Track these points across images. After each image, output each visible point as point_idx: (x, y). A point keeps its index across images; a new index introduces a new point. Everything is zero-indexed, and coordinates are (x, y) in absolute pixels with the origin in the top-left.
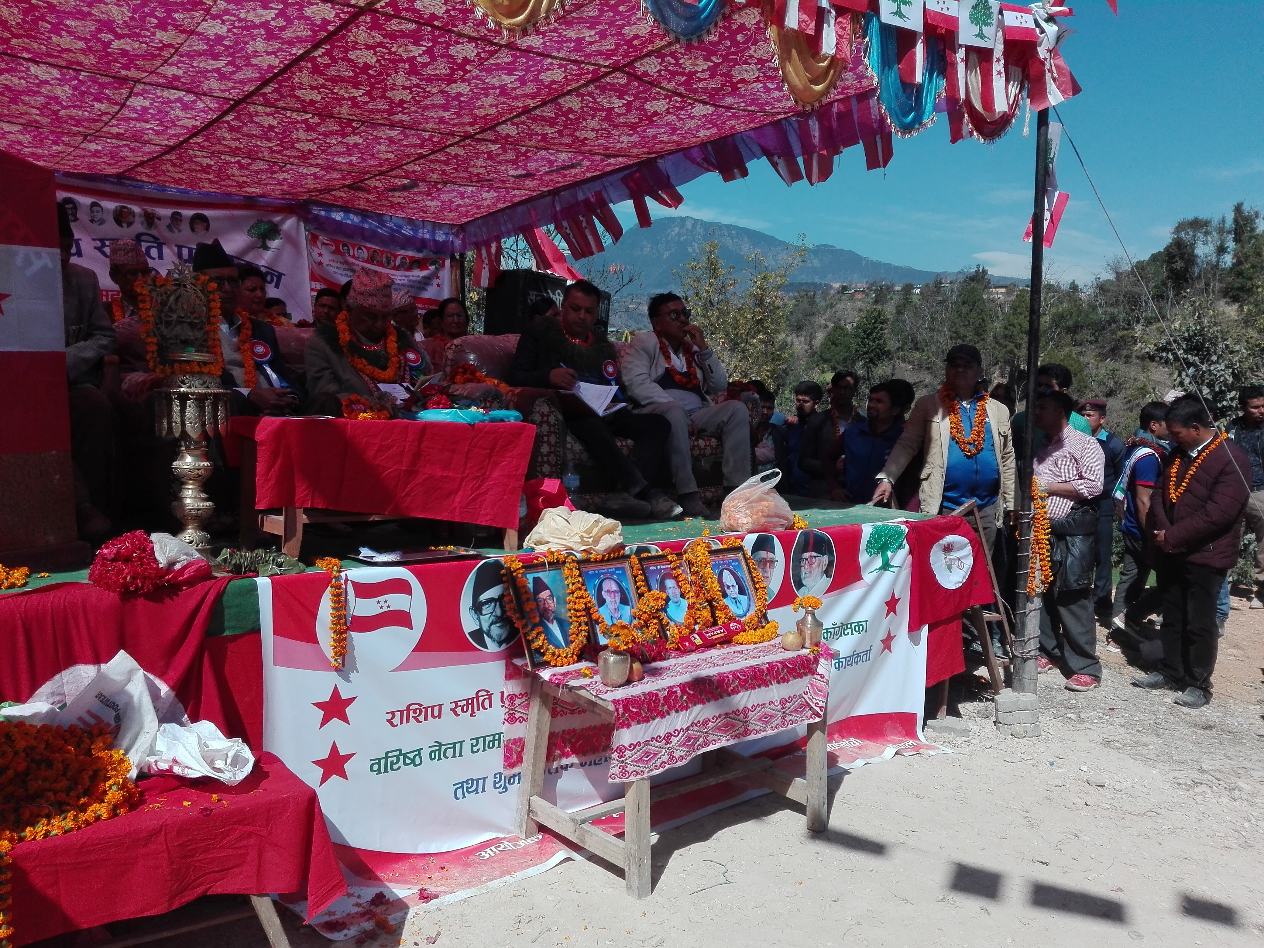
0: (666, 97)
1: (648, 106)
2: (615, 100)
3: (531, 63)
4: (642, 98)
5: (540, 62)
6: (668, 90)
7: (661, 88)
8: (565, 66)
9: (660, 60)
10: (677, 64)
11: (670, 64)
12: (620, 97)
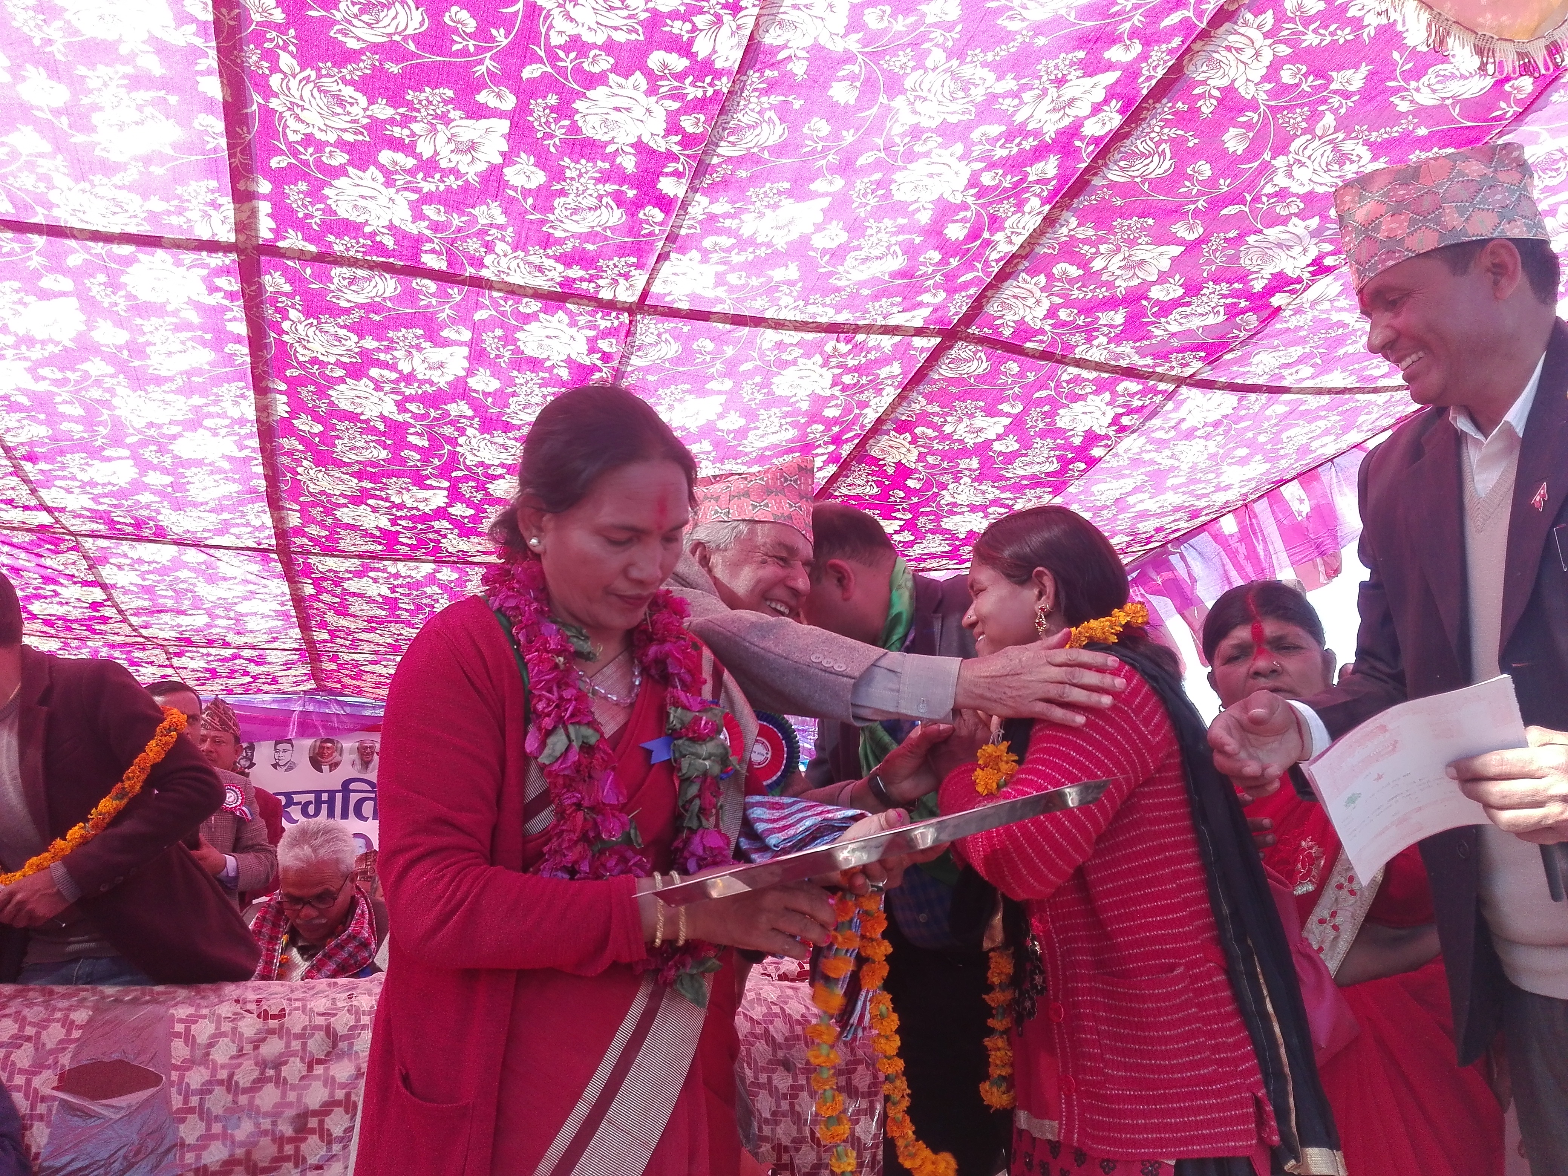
0: (1101, 387)
1: (1063, 420)
2: (981, 421)
3: (729, 351)
4: (1040, 402)
5: (750, 343)
6: (1098, 366)
7: (1080, 363)
8: (819, 347)
9: (1042, 279)
10: (1089, 276)
11: (1072, 281)
12: (991, 412)
